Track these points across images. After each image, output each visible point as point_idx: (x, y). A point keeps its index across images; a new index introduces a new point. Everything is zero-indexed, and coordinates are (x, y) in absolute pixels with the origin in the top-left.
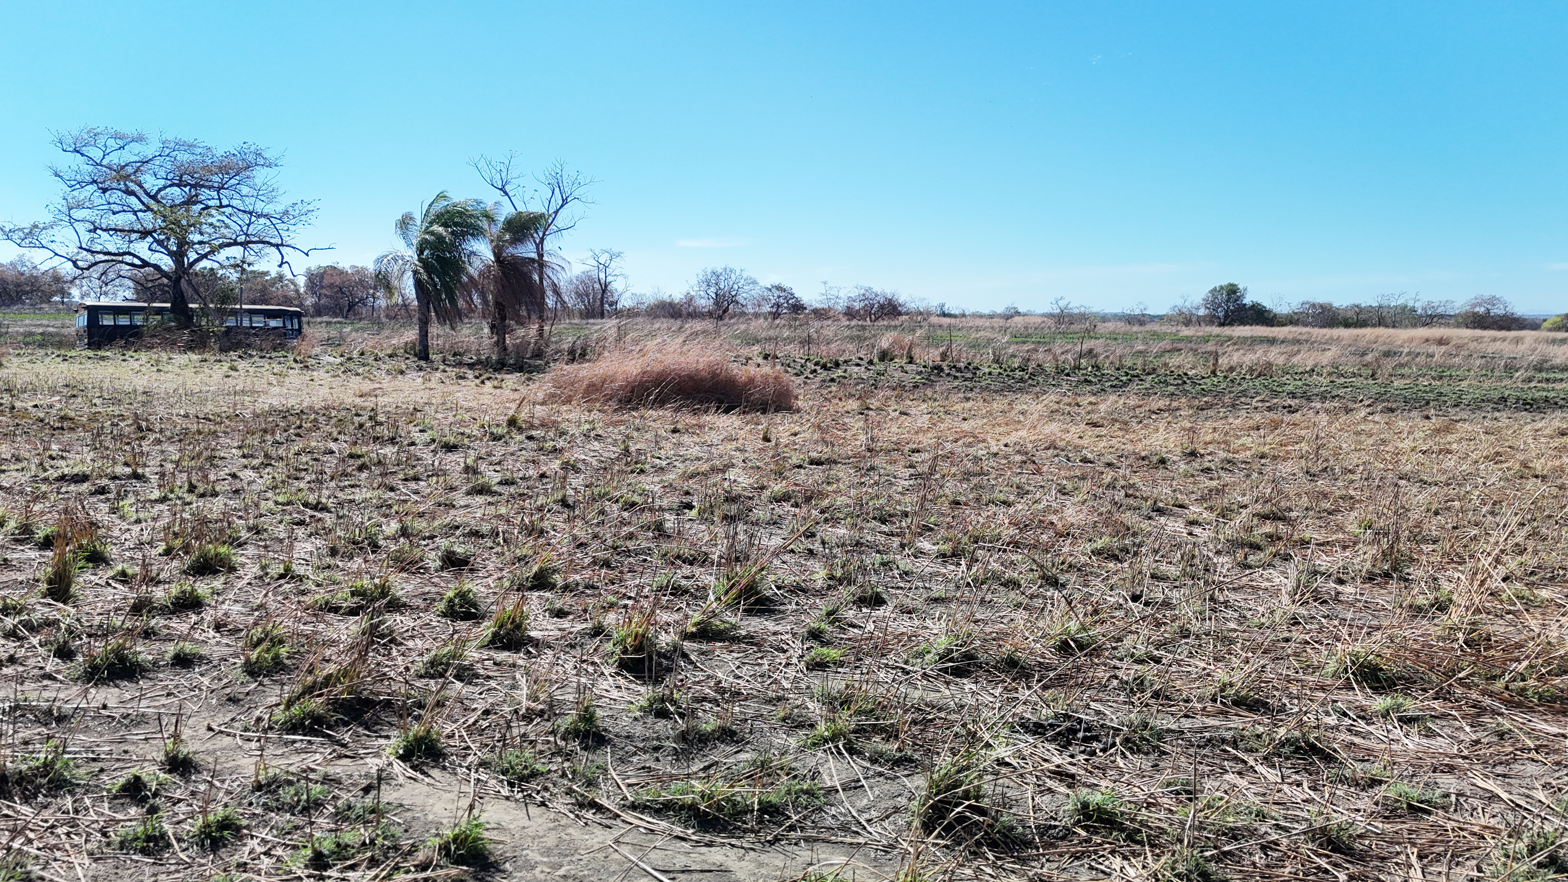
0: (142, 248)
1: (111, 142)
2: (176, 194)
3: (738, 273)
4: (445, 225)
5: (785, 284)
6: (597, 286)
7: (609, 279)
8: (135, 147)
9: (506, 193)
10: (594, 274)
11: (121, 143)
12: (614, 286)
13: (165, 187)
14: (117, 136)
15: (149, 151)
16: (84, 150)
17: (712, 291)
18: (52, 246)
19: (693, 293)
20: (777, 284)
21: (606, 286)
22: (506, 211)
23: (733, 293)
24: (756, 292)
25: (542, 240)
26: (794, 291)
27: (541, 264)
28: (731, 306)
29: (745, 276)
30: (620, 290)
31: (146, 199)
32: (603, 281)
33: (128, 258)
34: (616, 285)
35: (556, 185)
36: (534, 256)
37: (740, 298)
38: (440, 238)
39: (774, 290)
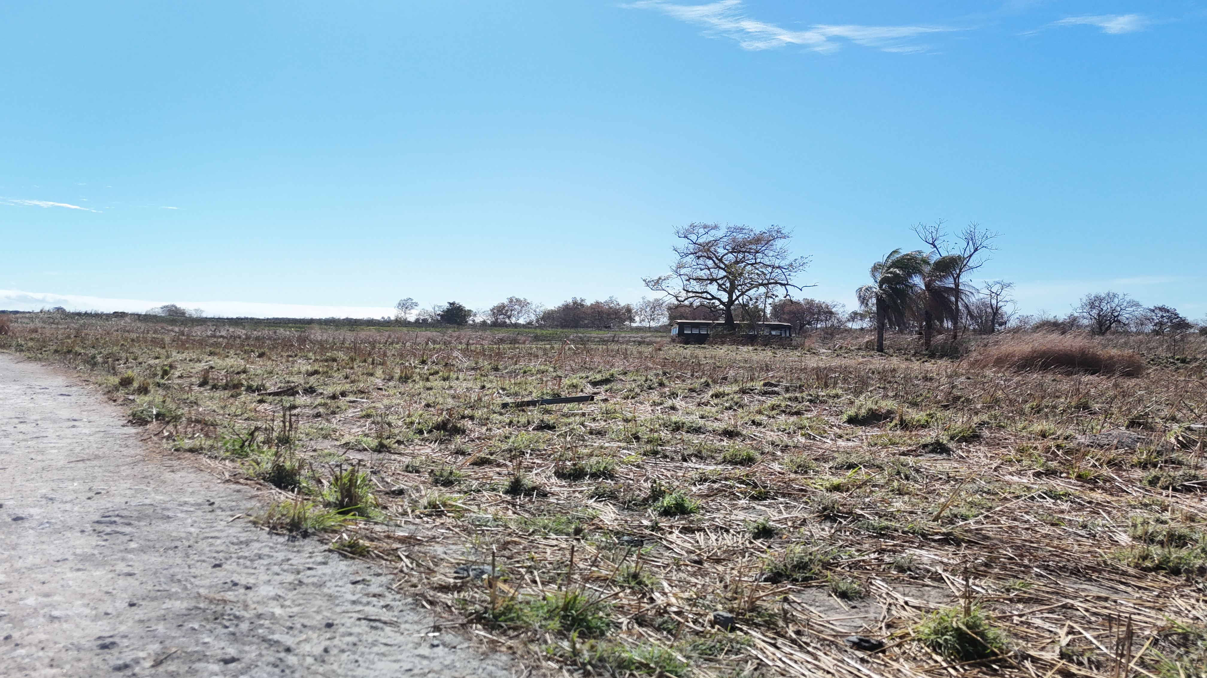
0: (713, 288)
1: (702, 231)
2: (731, 257)
3: (1121, 297)
4: (900, 268)
5: (1169, 305)
6: (989, 310)
7: (1000, 304)
8: (713, 232)
9: (935, 246)
10: (988, 301)
11: (706, 230)
12: (1004, 309)
13: (726, 254)
14: (705, 227)
15: (719, 234)
16: (689, 236)
17: (1094, 312)
18: (667, 289)
19: (1076, 314)
20: (1160, 305)
21: (997, 309)
22: (936, 258)
23: (1116, 314)
24: (1139, 312)
25: (959, 276)
26: (1177, 312)
27: (957, 291)
28: (1114, 325)
29: (1128, 300)
30: (1009, 313)
31: (717, 261)
32: (994, 306)
33: (704, 295)
34: (1007, 309)
35: (970, 238)
36: (953, 286)
37: (1123, 319)
38: (896, 275)
39: (1157, 311)
